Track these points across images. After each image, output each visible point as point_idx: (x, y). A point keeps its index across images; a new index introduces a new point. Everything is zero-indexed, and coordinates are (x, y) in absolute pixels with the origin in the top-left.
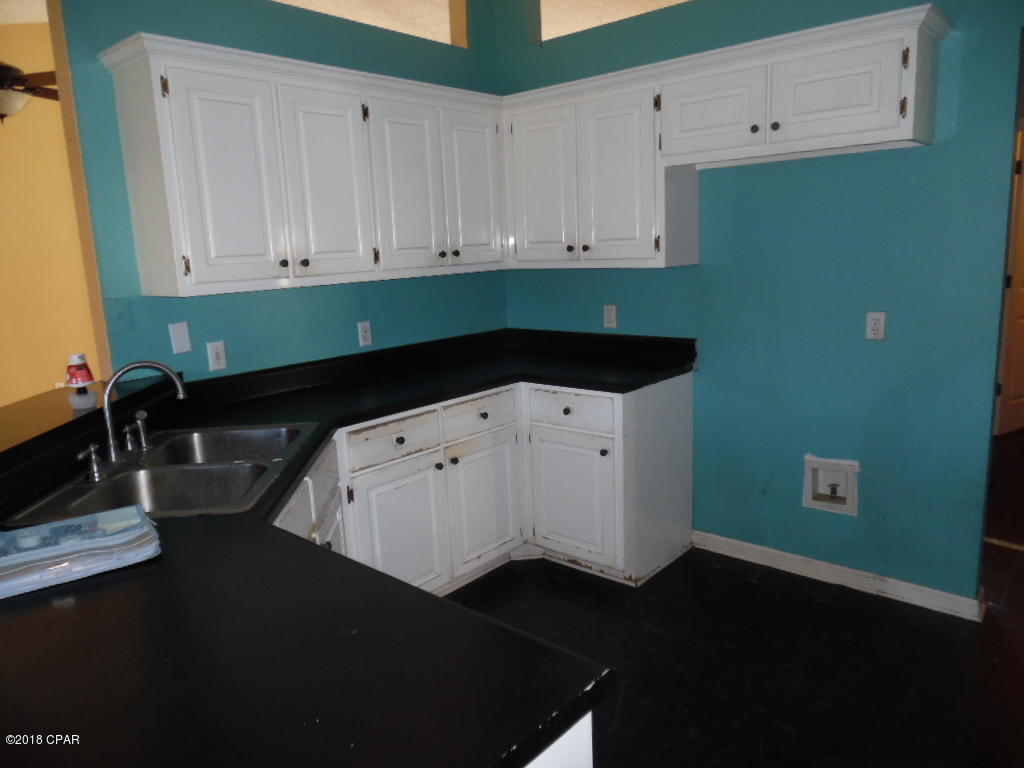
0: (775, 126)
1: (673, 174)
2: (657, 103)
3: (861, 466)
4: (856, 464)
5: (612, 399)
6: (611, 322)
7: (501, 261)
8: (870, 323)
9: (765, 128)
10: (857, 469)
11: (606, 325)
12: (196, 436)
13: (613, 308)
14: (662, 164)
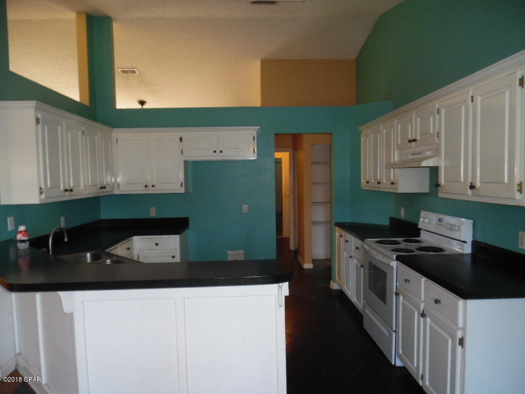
0: (221, 152)
1: (186, 162)
2: (181, 139)
3: (245, 252)
4: (243, 251)
5: (175, 238)
6: (153, 213)
7: (112, 191)
8: (244, 209)
9: (218, 152)
10: (243, 253)
11: (152, 215)
12: (88, 255)
13: (154, 208)
14: (183, 159)
